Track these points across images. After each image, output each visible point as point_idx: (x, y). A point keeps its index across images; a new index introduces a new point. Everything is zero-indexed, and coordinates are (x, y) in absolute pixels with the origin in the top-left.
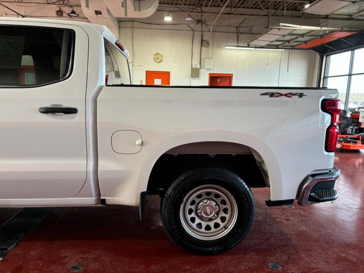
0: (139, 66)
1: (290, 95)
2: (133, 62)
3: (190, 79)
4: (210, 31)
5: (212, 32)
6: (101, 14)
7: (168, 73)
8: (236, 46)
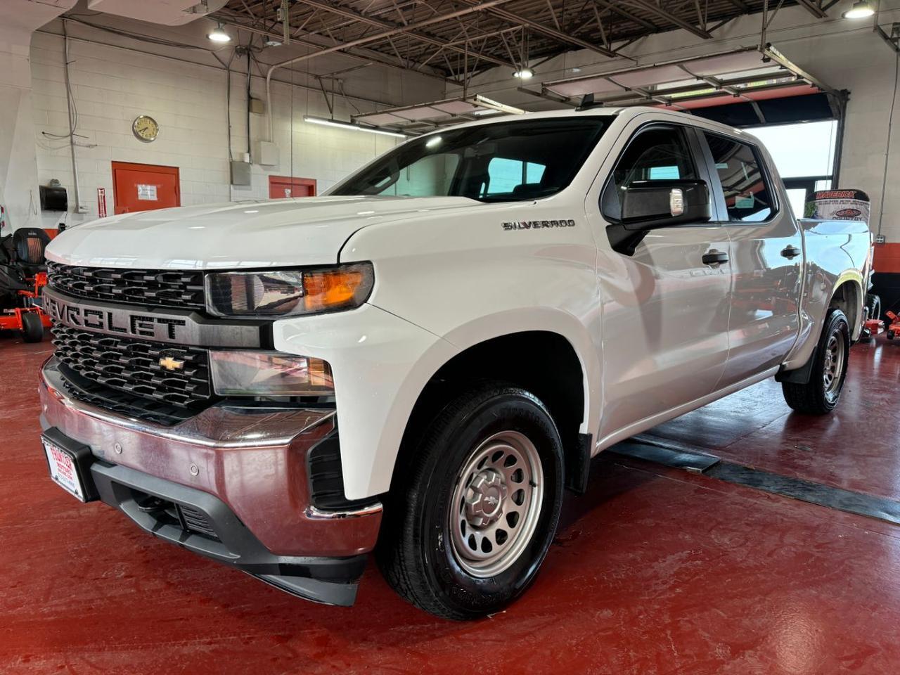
2: (72, 134)
3: (228, 187)
4: (266, 78)
5: (271, 79)
7: (174, 171)
8: (330, 120)
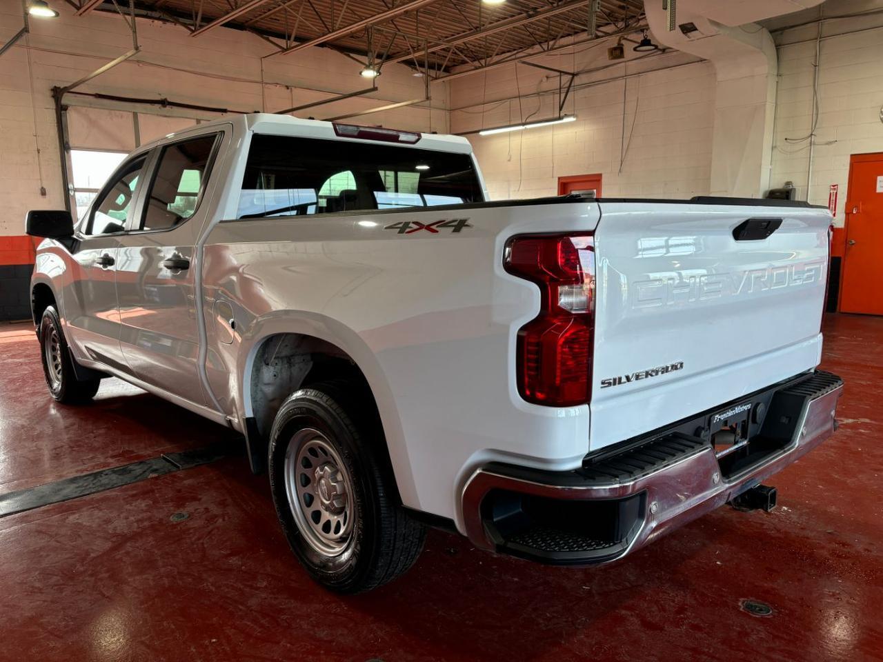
0: (829, 143)
1: (437, 227)
2: (812, 135)
6: (696, 29)
